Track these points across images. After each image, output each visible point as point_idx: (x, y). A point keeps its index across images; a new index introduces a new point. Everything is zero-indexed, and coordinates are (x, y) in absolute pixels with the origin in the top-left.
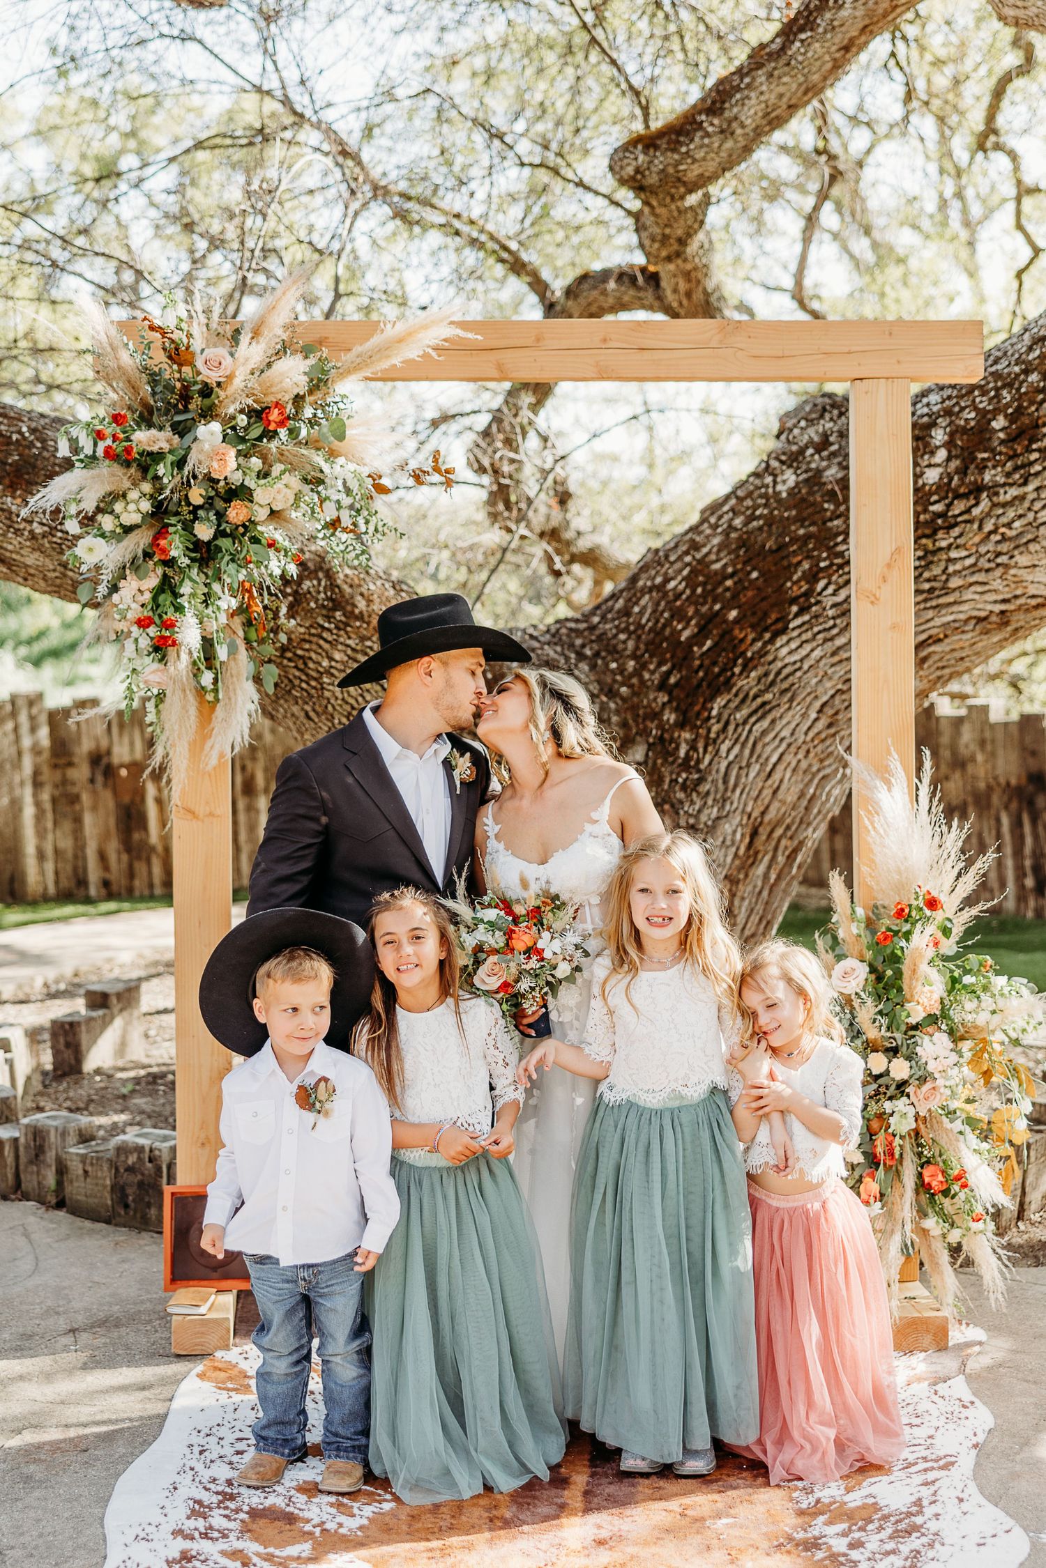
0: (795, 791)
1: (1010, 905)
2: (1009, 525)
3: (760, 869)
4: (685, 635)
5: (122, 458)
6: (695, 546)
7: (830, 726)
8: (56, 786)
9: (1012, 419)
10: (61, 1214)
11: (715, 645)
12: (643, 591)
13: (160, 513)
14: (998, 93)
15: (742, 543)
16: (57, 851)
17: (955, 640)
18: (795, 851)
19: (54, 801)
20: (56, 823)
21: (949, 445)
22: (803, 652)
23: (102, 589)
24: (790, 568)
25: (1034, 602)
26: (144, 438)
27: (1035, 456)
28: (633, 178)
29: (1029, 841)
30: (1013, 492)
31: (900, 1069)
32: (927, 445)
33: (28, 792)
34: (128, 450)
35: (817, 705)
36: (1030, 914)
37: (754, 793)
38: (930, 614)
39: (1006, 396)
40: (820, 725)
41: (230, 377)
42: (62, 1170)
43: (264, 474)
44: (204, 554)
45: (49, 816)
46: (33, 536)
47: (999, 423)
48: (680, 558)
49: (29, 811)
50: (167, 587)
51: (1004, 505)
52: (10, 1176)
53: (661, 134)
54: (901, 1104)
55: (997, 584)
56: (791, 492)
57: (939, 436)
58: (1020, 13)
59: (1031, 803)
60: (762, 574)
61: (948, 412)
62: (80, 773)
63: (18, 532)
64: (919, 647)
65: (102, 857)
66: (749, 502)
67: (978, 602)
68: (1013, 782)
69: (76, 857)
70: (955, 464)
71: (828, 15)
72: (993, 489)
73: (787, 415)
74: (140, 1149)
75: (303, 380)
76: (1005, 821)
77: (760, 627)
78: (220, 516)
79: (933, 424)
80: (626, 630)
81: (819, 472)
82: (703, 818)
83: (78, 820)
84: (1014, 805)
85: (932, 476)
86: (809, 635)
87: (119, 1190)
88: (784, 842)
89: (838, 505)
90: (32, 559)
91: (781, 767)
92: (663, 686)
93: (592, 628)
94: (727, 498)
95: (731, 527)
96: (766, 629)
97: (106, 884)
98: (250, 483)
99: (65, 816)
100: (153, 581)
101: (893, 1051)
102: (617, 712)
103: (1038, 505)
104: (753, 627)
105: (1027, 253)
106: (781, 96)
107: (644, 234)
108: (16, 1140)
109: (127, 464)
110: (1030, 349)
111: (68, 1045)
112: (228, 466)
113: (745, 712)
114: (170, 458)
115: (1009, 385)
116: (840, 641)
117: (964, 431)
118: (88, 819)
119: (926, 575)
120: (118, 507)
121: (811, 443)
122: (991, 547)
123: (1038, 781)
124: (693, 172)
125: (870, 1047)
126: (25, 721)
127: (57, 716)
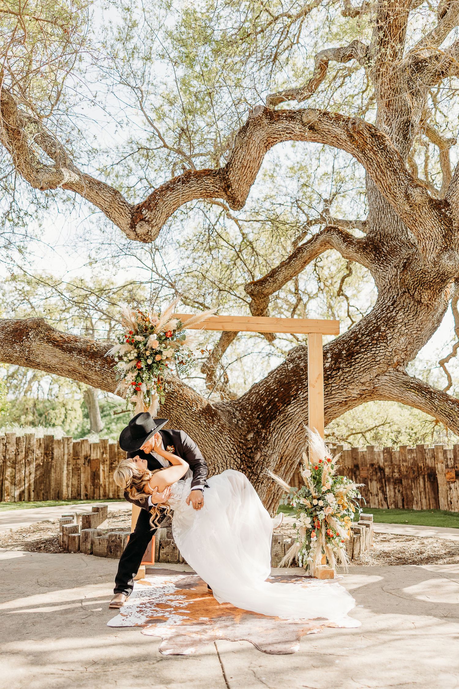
0: (293, 447)
2: (347, 378)
3: (283, 468)
4: (264, 404)
5: (131, 342)
6: (267, 382)
7: (302, 430)
8: (74, 465)
9: (347, 351)
10: (92, 556)
11: (272, 407)
12: (253, 394)
13: (138, 358)
14: (343, 281)
15: (279, 381)
16: (72, 485)
17: (334, 408)
18: (292, 464)
19: (73, 469)
20: (73, 476)
21: (332, 357)
22: (295, 410)
23: (122, 376)
24: (291, 388)
25: (354, 398)
26: (139, 338)
27: (353, 360)
28: (251, 292)
30: (348, 369)
31: (321, 503)
32: (326, 357)
33: (65, 466)
34: (133, 340)
35: (298, 424)
37: (282, 447)
38: (327, 400)
39: (346, 345)
40: (299, 429)
41: (158, 324)
42: (93, 543)
43: (165, 348)
44: (149, 368)
45: (71, 474)
46: (96, 371)
47: (344, 352)
48: (263, 385)
49: (65, 472)
50: (139, 375)
51: (346, 373)
52: (77, 547)
53: (258, 282)
54: (322, 512)
55: (344, 393)
56: (292, 369)
57: (329, 355)
58: (348, 255)
60: (284, 389)
61: (331, 349)
62: (81, 461)
63: (92, 370)
64: (325, 409)
65: (86, 487)
66: (281, 371)
67: (340, 398)
68: (350, 467)
69: (78, 487)
70: (333, 362)
71: (300, 254)
72: (343, 369)
73: (291, 350)
74: (116, 535)
75: (176, 326)
78: (154, 358)
79: (328, 352)
80: (248, 403)
81: (299, 364)
82: (268, 453)
83: (79, 476)
84: (350, 474)
85: (327, 365)
86: (296, 405)
87: (109, 548)
88: (289, 461)
89: (304, 372)
90: (95, 377)
91: (289, 440)
92: (258, 418)
93: (240, 403)
94: (275, 370)
95: (276, 377)
96: (285, 403)
97: (86, 495)
98: (162, 350)
99: (75, 474)
100: (136, 374)
101: (320, 499)
102: (246, 424)
103: (354, 373)
104: (282, 403)
105: (351, 323)
106: (288, 274)
107: (252, 308)
108: (79, 536)
109: (131, 344)
110: (351, 334)
111: (87, 522)
112: (157, 346)
113: (279, 425)
114: (143, 343)
115: (346, 343)
116: (304, 407)
117: (335, 354)
118: (82, 475)
119: (326, 390)
120: (128, 355)
121: (296, 357)
122: (342, 383)
123: (357, 466)
124: (266, 291)
125: (313, 498)
126: (66, 445)
127: (75, 445)
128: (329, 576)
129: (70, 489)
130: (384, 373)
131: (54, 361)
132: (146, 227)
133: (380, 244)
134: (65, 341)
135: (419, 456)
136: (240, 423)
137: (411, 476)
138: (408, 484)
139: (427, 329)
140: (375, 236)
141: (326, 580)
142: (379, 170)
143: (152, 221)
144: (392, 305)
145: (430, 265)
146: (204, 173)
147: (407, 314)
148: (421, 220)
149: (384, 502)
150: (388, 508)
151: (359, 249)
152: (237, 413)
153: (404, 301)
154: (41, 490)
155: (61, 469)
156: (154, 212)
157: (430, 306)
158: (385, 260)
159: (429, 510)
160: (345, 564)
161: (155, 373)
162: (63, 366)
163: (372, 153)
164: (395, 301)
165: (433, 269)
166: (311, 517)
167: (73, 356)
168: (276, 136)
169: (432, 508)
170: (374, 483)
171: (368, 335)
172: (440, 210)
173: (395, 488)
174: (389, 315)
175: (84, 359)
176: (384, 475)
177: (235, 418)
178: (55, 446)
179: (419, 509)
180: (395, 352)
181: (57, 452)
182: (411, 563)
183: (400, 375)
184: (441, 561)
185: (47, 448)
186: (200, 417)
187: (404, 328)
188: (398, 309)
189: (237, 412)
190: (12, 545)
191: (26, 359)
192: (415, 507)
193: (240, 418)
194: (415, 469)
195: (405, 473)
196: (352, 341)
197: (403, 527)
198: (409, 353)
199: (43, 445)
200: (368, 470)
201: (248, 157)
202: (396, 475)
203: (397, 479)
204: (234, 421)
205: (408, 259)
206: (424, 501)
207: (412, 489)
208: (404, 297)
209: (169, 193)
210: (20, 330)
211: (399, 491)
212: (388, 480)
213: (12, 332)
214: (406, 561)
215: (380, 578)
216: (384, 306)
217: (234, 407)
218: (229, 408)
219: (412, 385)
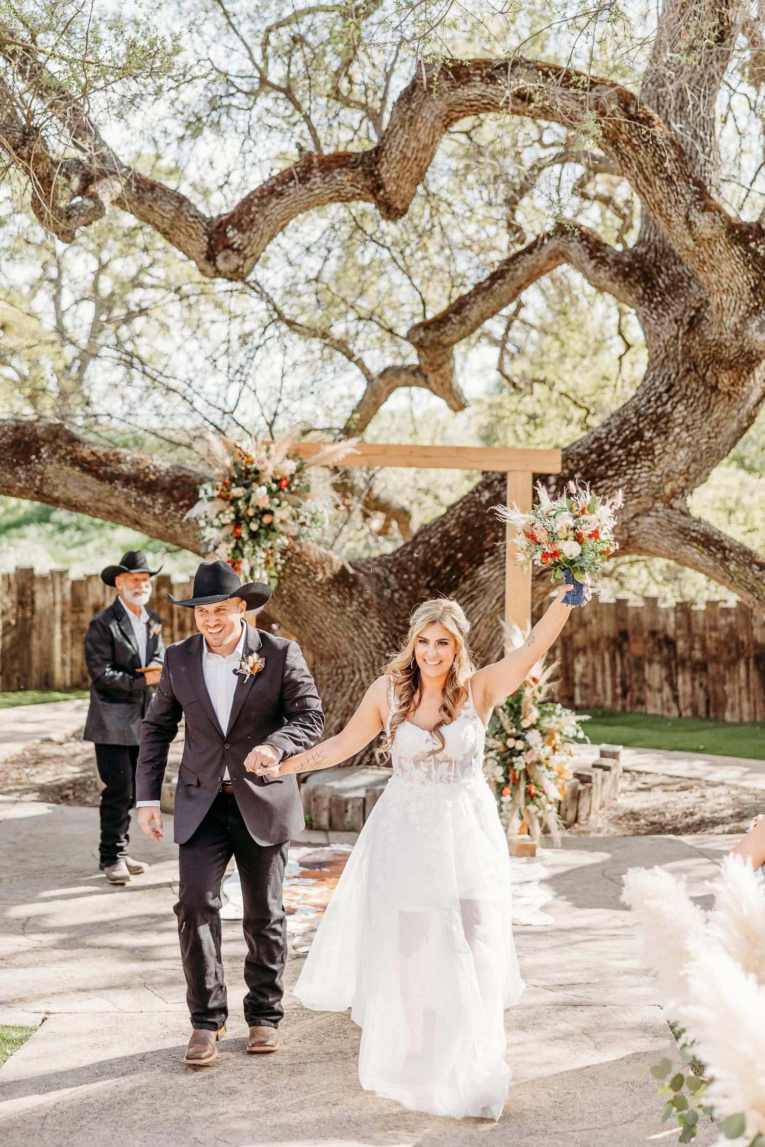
0: (486, 635)
1: (608, 703)
4: (438, 564)
5: (224, 497)
6: (443, 524)
8: (74, 623)
9: (583, 474)
11: (451, 569)
12: (419, 543)
13: (238, 522)
15: (464, 523)
16: (72, 661)
19: (72, 632)
20: (73, 644)
21: (556, 484)
22: (490, 573)
23: (211, 547)
24: (486, 536)
26: (237, 492)
28: (418, 343)
29: (619, 668)
31: (520, 745)
33: (58, 625)
34: (228, 495)
36: (619, 708)
39: (582, 464)
41: (266, 467)
43: (279, 506)
44: (254, 536)
45: (69, 640)
46: (155, 514)
48: (436, 529)
49: (58, 637)
50: (237, 548)
53: (431, 322)
54: (520, 758)
57: (552, 480)
59: (620, 647)
60: (473, 538)
63: (148, 512)
66: (468, 505)
68: (611, 635)
75: (294, 469)
76: (607, 657)
77: (471, 562)
78: (261, 521)
80: (411, 560)
84: (612, 648)
86: (493, 566)
90: (152, 524)
92: (427, 586)
93: (396, 559)
94: (458, 502)
95: (460, 516)
96: (474, 562)
98: (273, 508)
100: (232, 545)
101: (518, 738)
104: (469, 561)
106: (488, 306)
109: (226, 501)
110: (593, 443)
112: (265, 503)
114: (243, 499)
115: (582, 459)
117: (563, 478)
120: (221, 517)
121: (496, 479)
123: (624, 635)
124: (446, 340)
125: (509, 736)
126: (58, 586)
127: (75, 584)
128: (528, 852)
129: (68, 669)
130: (646, 512)
131: (83, 496)
132: (235, 260)
133: (654, 271)
134: (101, 462)
135: (741, 621)
136: (397, 595)
137: (725, 657)
138: (718, 673)
139: (729, 432)
140: (646, 253)
141: (524, 859)
142: (641, 176)
143: (245, 248)
144: (667, 391)
145: (728, 335)
146: (336, 162)
147: (691, 409)
148: (713, 262)
149: (672, 705)
150: (680, 715)
151: (616, 274)
152: (392, 579)
153: (687, 386)
154: (14, 671)
155: (51, 632)
156: (248, 234)
157: (734, 395)
158: (661, 303)
159: (754, 723)
160: (557, 834)
161: (263, 546)
162: (100, 505)
163: (629, 148)
164: (672, 386)
165: (735, 343)
166: (504, 765)
167: (116, 488)
168: (464, 108)
169: (759, 719)
170: (656, 668)
171: (621, 446)
172: (746, 243)
173: (693, 679)
174: (660, 410)
175: (134, 493)
176: (675, 653)
177: (388, 587)
178: (37, 587)
179: (736, 720)
180: (668, 476)
181: (41, 600)
182: (670, 832)
183: (675, 516)
184: (719, 829)
185: (21, 592)
186: (329, 590)
187: (684, 435)
188: (675, 399)
189: (392, 577)
190: (17, 790)
191: (37, 493)
192: (728, 716)
193: (397, 587)
194: (733, 645)
195: (714, 652)
196: (594, 456)
197: (691, 760)
198: (692, 477)
199: (15, 587)
200: (645, 642)
201: (413, 144)
202: (698, 655)
203: (698, 663)
204: (387, 593)
205: (698, 310)
206: (745, 705)
207: (724, 683)
208: (688, 378)
209: (274, 201)
210: (25, 443)
211: (701, 685)
212: (682, 663)
213: (11, 446)
214: (663, 828)
215: (606, 856)
216: (653, 392)
217: (386, 567)
218: (378, 570)
219: (694, 534)
